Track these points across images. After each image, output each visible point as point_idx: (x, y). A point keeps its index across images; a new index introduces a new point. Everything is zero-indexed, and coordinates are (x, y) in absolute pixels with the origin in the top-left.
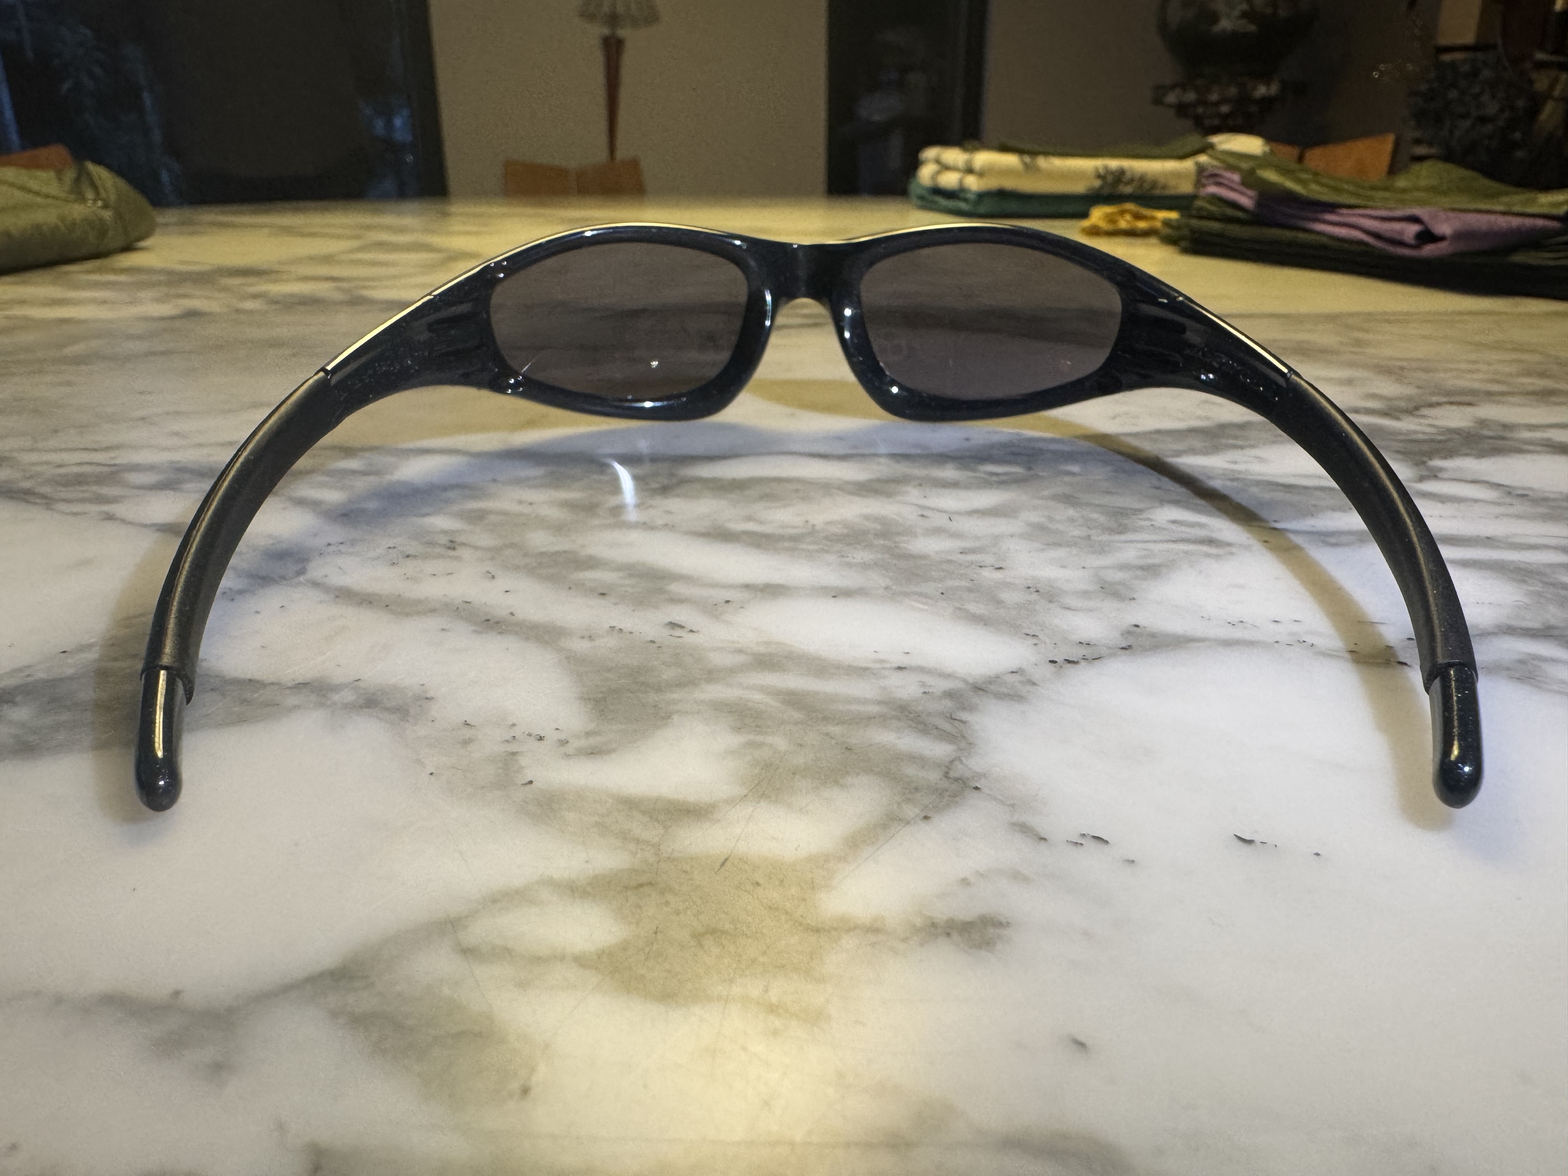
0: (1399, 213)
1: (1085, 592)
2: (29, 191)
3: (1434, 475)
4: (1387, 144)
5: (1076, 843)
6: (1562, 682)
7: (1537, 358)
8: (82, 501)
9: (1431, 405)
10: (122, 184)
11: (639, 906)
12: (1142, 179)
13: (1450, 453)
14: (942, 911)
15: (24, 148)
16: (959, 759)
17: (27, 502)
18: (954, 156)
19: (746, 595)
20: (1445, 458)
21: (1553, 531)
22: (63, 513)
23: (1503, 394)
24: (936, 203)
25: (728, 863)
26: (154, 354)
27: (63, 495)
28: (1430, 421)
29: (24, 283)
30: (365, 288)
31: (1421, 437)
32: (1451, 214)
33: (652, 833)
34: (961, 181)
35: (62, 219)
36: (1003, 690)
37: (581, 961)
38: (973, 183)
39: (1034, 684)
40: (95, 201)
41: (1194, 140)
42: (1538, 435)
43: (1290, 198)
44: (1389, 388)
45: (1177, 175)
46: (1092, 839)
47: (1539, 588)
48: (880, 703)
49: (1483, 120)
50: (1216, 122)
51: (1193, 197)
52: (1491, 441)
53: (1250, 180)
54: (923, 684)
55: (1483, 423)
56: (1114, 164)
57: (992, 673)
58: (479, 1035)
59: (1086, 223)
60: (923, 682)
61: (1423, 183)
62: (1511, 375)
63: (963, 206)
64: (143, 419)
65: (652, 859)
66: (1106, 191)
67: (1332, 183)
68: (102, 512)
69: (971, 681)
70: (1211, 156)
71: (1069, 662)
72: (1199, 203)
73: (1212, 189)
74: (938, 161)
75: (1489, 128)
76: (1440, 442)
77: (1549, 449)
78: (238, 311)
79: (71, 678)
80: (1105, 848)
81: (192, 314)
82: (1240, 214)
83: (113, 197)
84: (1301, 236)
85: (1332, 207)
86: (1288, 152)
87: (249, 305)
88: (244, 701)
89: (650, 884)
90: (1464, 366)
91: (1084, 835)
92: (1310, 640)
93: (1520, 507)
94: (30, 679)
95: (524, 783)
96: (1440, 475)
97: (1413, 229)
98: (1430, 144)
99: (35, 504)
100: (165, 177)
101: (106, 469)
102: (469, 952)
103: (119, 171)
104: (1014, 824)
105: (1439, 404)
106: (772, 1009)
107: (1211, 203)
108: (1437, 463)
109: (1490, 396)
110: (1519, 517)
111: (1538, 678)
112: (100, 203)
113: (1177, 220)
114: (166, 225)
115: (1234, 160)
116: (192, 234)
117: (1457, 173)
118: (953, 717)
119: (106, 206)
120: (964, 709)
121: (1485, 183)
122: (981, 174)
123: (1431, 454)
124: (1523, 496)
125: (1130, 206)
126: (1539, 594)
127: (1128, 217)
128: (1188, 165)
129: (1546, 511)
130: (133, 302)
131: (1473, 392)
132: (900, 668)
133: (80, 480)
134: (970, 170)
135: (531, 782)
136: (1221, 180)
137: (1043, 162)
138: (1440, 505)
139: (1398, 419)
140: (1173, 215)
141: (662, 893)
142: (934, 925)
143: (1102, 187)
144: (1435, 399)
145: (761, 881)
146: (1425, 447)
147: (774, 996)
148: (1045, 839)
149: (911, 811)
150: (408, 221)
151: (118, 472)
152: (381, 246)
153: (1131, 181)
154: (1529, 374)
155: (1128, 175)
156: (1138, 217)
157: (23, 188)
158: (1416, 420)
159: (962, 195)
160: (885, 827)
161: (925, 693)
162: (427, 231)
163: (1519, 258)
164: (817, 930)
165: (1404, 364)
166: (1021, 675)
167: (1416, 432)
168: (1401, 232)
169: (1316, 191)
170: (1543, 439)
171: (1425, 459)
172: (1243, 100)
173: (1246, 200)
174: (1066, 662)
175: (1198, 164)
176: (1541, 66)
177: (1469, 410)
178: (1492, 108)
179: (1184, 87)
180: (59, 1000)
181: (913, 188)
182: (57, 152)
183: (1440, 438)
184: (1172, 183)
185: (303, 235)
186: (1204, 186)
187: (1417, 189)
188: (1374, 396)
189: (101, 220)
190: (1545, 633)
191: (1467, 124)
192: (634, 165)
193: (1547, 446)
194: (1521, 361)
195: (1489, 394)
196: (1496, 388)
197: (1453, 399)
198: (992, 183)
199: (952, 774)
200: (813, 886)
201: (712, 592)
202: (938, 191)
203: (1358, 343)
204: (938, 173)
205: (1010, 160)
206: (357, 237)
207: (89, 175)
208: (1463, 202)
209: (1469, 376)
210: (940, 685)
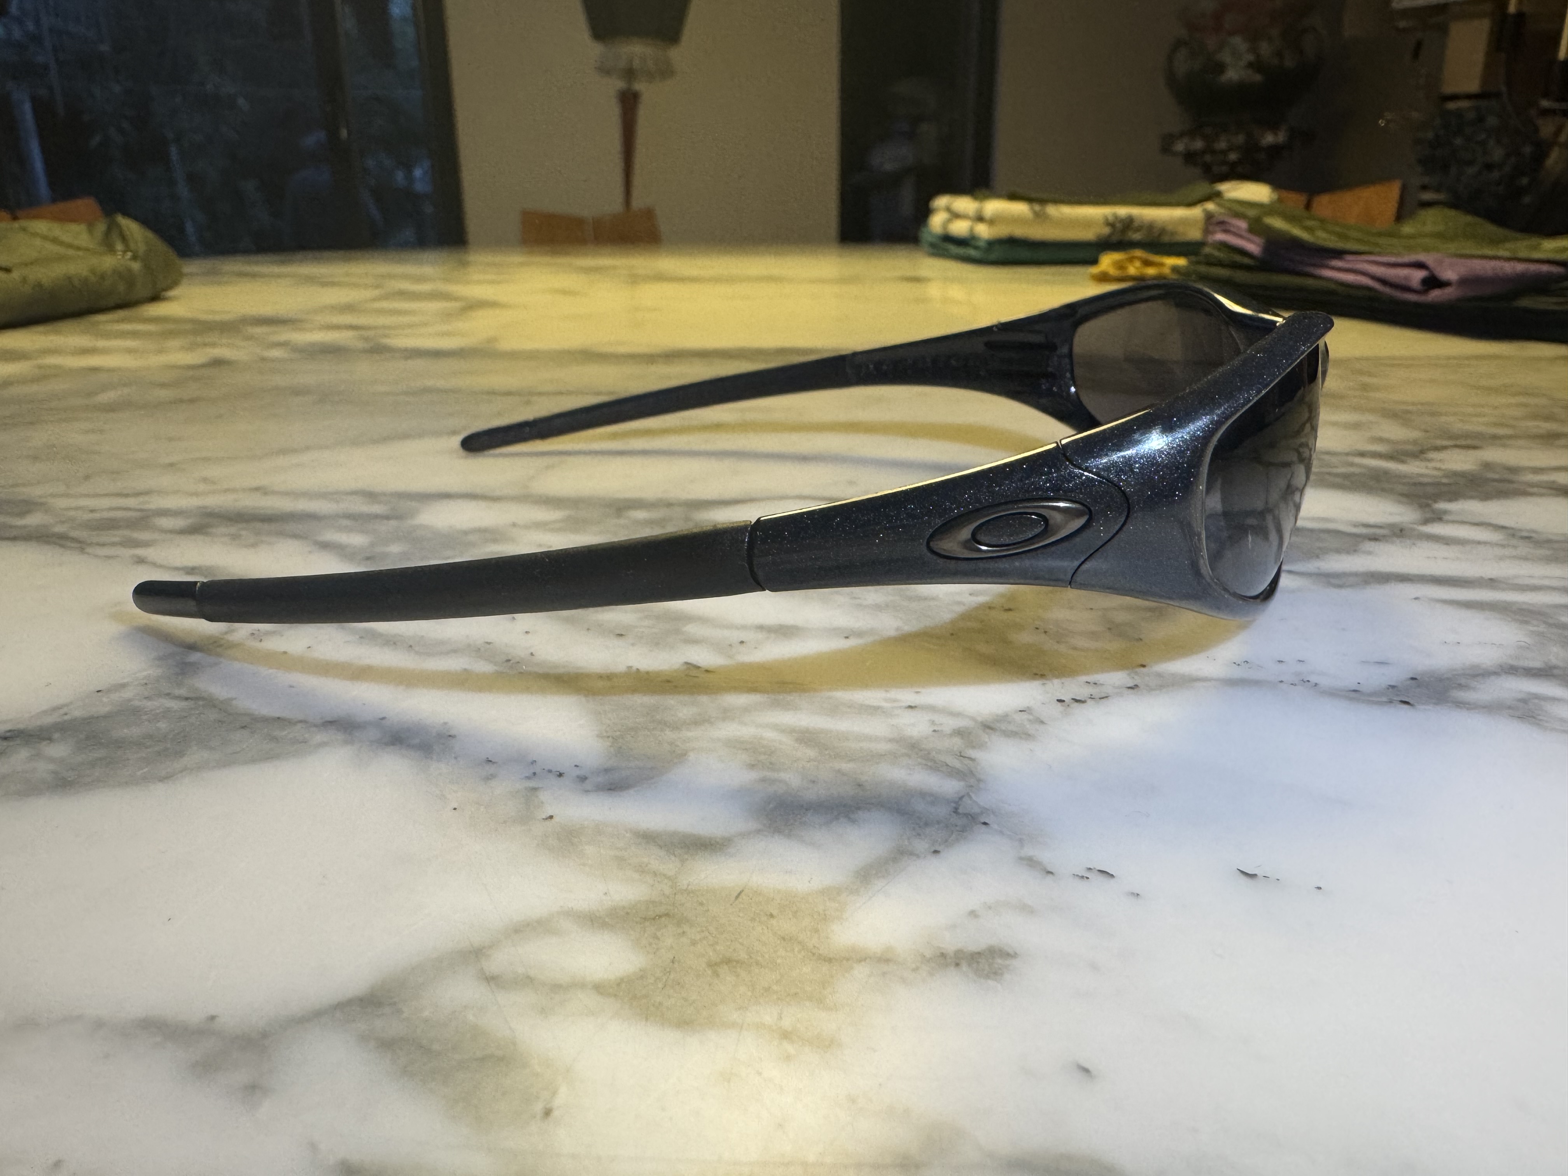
0: (1406, 259)
1: (1093, 633)
2: (61, 243)
3: (1438, 517)
4: (1393, 191)
5: (1082, 877)
6: (1562, 720)
7: (1543, 401)
8: (113, 544)
9: (1437, 449)
10: (150, 235)
11: (656, 937)
12: (1150, 227)
13: (1454, 496)
14: (951, 943)
15: (54, 200)
16: (968, 795)
17: (62, 546)
18: (964, 204)
19: (760, 636)
20: (1450, 500)
21: (1554, 573)
22: (96, 556)
23: (1510, 437)
24: (947, 250)
25: (743, 894)
26: (181, 401)
27: (95, 540)
28: (1438, 465)
29: (58, 332)
30: (386, 336)
31: (1426, 480)
32: (1455, 260)
33: (670, 866)
34: (971, 229)
35: (93, 271)
36: (1012, 727)
37: (600, 988)
38: (983, 231)
39: (1042, 722)
40: (125, 252)
41: (1203, 188)
42: (1544, 478)
43: (1296, 244)
44: (1395, 432)
45: (1184, 221)
46: (1099, 873)
47: (1542, 628)
48: (891, 740)
49: (1489, 167)
50: (1225, 169)
51: (1201, 244)
52: (1495, 484)
53: (1257, 227)
54: (933, 723)
55: (1487, 466)
56: (1123, 211)
57: (1000, 712)
58: (501, 1059)
59: (1094, 270)
60: (933, 721)
61: (1429, 228)
62: (1516, 419)
63: (972, 252)
64: (171, 465)
65: (667, 891)
66: (1115, 239)
67: (1337, 229)
68: (134, 556)
69: (980, 719)
70: (1219, 205)
71: (1077, 701)
72: (1207, 250)
73: (1220, 236)
74: (948, 209)
75: (1495, 175)
76: (1445, 484)
77: (1553, 492)
78: (263, 359)
79: (106, 717)
80: (1112, 881)
81: (218, 363)
82: (1246, 261)
83: (142, 248)
84: (1310, 282)
85: (1339, 254)
86: (1296, 200)
87: (276, 353)
88: (275, 739)
89: (667, 915)
90: (1470, 410)
91: (1090, 869)
92: (1314, 679)
93: (1524, 549)
94: (66, 718)
95: (544, 817)
96: (1446, 517)
97: (1418, 275)
98: (1438, 190)
99: (71, 548)
100: (190, 228)
101: (138, 514)
102: (492, 980)
103: (145, 222)
104: (1021, 859)
105: (1444, 448)
106: (786, 1035)
107: (1219, 250)
108: (1442, 505)
109: (1495, 439)
110: (1525, 559)
111: (1540, 717)
112: (129, 254)
113: (1187, 267)
114: (192, 275)
115: (1240, 208)
116: (219, 283)
117: (1463, 219)
118: (962, 754)
119: (135, 258)
120: (973, 747)
121: (1491, 228)
122: (991, 222)
123: (1437, 497)
124: (1528, 538)
125: (1138, 253)
126: (1541, 634)
127: (1138, 264)
128: (1196, 212)
129: (1548, 552)
130: (161, 351)
131: (1479, 436)
132: (910, 707)
133: (111, 525)
134: (980, 218)
135: (551, 817)
136: (1228, 227)
137: (1053, 210)
138: (1445, 547)
139: (1403, 462)
140: (1181, 262)
141: (679, 924)
142: (943, 955)
143: (1110, 236)
144: (1439, 442)
145: (775, 913)
146: (1430, 490)
147: (786, 1023)
148: (1051, 873)
149: (921, 845)
150: (427, 270)
151: (148, 517)
152: (403, 295)
153: (1139, 229)
154: (1535, 417)
155: (1136, 224)
156: (1147, 263)
157: (55, 241)
158: (1423, 464)
159: (973, 242)
160: (895, 860)
161: (934, 731)
162: (446, 280)
163: (1526, 302)
164: (830, 960)
165: (1410, 408)
166: (1031, 714)
167: (1422, 475)
168: (1406, 278)
169: (1323, 238)
170: (1547, 482)
171: (1430, 502)
172: (1251, 149)
173: (1253, 247)
174: (1072, 700)
175: (1205, 211)
176: (1545, 112)
177: (1472, 453)
178: (1497, 154)
179: (1192, 133)
180: (99, 1024)
181: (925, 236)
182: (86, 205)
183: (1444, 480)
184: (1181, 229)
185: (325, 284)
186: (1213, 233)
187: (1425, 236)
188: (1381, 440)
189: (129, 270)
190: (1545, 673)
191: (1471, 171)
192: (649, 214)
193: (1551, 488)
194: (1526, 405)
195: (1495, 437)
196: (1501, 431)
197: (1458, 443)
198: (1002, 231)
199: (960, 810)
200: (825, 918)
201: (726, 633)
202: (948, 238)
203: (1365, 387)
204: (949, 221)
205: (1020, 208)
206: (377, 287)
207: (119, 226)
208: (1470, 248)
209: (1475, 419)
210: (949, 724)
